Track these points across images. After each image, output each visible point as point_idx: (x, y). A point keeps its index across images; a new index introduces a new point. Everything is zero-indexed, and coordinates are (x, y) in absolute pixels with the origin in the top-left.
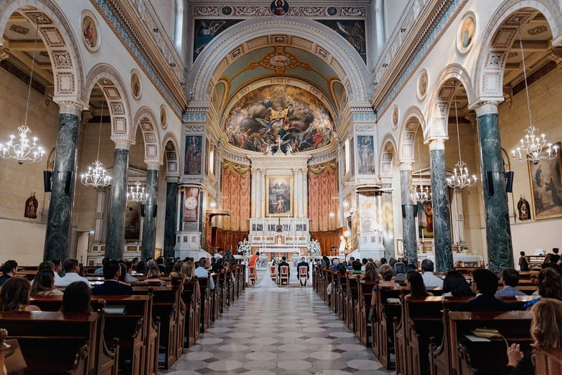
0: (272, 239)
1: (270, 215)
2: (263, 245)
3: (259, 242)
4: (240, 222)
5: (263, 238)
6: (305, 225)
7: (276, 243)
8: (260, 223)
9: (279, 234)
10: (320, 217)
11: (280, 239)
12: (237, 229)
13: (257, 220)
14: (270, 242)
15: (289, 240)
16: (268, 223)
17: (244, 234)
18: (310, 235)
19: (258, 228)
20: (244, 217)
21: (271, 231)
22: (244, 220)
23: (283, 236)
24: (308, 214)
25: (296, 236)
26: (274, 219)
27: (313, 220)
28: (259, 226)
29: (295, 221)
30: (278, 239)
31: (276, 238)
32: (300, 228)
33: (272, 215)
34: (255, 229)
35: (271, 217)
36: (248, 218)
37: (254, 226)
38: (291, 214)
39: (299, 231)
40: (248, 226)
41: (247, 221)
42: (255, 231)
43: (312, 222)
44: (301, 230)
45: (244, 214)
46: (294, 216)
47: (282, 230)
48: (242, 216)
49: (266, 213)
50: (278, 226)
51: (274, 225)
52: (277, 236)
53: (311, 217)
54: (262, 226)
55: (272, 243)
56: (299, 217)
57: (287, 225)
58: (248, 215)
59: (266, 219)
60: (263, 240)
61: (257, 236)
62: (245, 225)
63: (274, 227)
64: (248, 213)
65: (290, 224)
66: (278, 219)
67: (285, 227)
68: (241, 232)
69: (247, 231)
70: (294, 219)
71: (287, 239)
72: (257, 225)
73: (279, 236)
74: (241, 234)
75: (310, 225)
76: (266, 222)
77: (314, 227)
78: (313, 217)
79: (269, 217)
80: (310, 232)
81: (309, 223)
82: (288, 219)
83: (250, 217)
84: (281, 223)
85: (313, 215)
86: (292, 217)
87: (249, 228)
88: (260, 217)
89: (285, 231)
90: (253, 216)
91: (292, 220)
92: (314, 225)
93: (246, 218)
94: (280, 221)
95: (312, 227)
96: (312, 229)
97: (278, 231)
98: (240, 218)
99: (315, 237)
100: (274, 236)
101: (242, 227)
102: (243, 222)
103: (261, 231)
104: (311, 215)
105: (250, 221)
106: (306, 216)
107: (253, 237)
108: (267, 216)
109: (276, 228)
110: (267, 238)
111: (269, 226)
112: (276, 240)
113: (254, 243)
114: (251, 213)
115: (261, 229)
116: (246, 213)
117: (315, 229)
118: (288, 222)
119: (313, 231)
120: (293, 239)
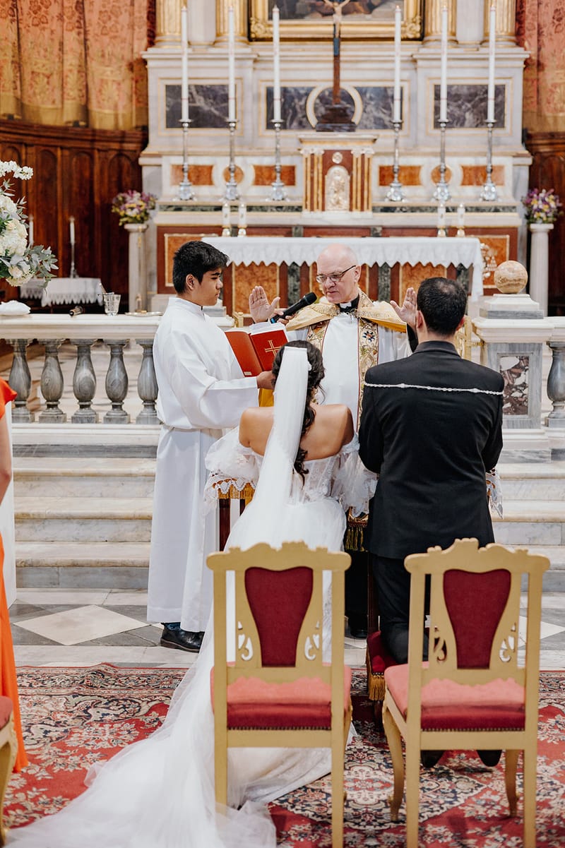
0: (289, 176)
1: (278, 27)
2: (225, 218)
3: (204, 193)
4: (84, 70)
5: (233, 173)
6: (500, 91)
7: (316, 200)
8: (210, 75)
9: (338, 140)
11: (338, 175)
12: (70, 115)
13: (190, 59)
14: (275, 192)
15: (395, 184)
16: (263, 81)
17: (115, 146)
18: (527, 152)
19: (198, 108)
20: (111, 38)
21: (284, 126)
22: (114, 60)
23: (357, 159)
24: (517, 20)
25: (442, 155)
26: (304, 50)
27: (553, 55)
28: (205, 97)
29: (435, 63)
30: (326, 177)
31: (312, 167)
32: (469, 109)
33: (288, 25)
34: (181, 118)
35: (282, 40)
36: (136, 47)
37: (169, 99)
38: (408, 19)
39: (462, 125)
40: (141, 99)
41: (135, 64)
42: (177, 131)
43: (541, 68)
44: (476, 124)
45: (113, 18)
46: (429, 31)
47: (356, 119)
48: (98, 31)
49: (251, 16)
50: (329, 95)
51: (302, 92)
52: (324, 156)
53: (540, 34)
54: (222, 95)
55: (292, 199)
56: (458, 38)
57: (385, 89)
58: (140, 28)
59: (248, 50)
60: (227, 179)
61: (192, 161)
62: (119, 89)
63: (302, 103)
64: (140, 12)
65: (406, 85)
66: (327, 50)
67: (373, 103)
68: (94, 131)
69: (134, 131)
70: (432, 51)
71: (386, 174)
72: (194, 93)
73: (337, 158)
74: (99, 150)
75: (530, 87)
76: (250, 71)
77: (555, 101)
78: (549, 37)
79: (271, 40)
80: (530, 132)
81: (525, 79)
82: (393, 50)
83: (152, 39)
84: (344, 75)
85: (553, 22)
86: (418, 35)
87: (147, 110)
88: (212, 37)
89: (375, 123)
90: (170, 32)
91: (415, 57)
92: (555, 86)
93: (127, 45)
94: (342, 65)
95: (544, 102)
96: (545, 118)
97: (328, 126)
98: (86, 40)
99: (555, 166)
100: (302, 155)
101: (103, 100)
102: (105, 72)
103: (215, 126)
104: (539, 25)
105: (150, 64)
106: (505, 30)
107: (168, 163)
108: (258, 30)
109: (316, 109)
110: (259, 169)
111: (270, 93)
112: (312, 179)
113: (176, 201)
114: (154, 14)
115: (217, 113)
116: (121, 13)
117: (561, 114)
118: (392, 70)
119: (550, 128)
120: (425, 175)
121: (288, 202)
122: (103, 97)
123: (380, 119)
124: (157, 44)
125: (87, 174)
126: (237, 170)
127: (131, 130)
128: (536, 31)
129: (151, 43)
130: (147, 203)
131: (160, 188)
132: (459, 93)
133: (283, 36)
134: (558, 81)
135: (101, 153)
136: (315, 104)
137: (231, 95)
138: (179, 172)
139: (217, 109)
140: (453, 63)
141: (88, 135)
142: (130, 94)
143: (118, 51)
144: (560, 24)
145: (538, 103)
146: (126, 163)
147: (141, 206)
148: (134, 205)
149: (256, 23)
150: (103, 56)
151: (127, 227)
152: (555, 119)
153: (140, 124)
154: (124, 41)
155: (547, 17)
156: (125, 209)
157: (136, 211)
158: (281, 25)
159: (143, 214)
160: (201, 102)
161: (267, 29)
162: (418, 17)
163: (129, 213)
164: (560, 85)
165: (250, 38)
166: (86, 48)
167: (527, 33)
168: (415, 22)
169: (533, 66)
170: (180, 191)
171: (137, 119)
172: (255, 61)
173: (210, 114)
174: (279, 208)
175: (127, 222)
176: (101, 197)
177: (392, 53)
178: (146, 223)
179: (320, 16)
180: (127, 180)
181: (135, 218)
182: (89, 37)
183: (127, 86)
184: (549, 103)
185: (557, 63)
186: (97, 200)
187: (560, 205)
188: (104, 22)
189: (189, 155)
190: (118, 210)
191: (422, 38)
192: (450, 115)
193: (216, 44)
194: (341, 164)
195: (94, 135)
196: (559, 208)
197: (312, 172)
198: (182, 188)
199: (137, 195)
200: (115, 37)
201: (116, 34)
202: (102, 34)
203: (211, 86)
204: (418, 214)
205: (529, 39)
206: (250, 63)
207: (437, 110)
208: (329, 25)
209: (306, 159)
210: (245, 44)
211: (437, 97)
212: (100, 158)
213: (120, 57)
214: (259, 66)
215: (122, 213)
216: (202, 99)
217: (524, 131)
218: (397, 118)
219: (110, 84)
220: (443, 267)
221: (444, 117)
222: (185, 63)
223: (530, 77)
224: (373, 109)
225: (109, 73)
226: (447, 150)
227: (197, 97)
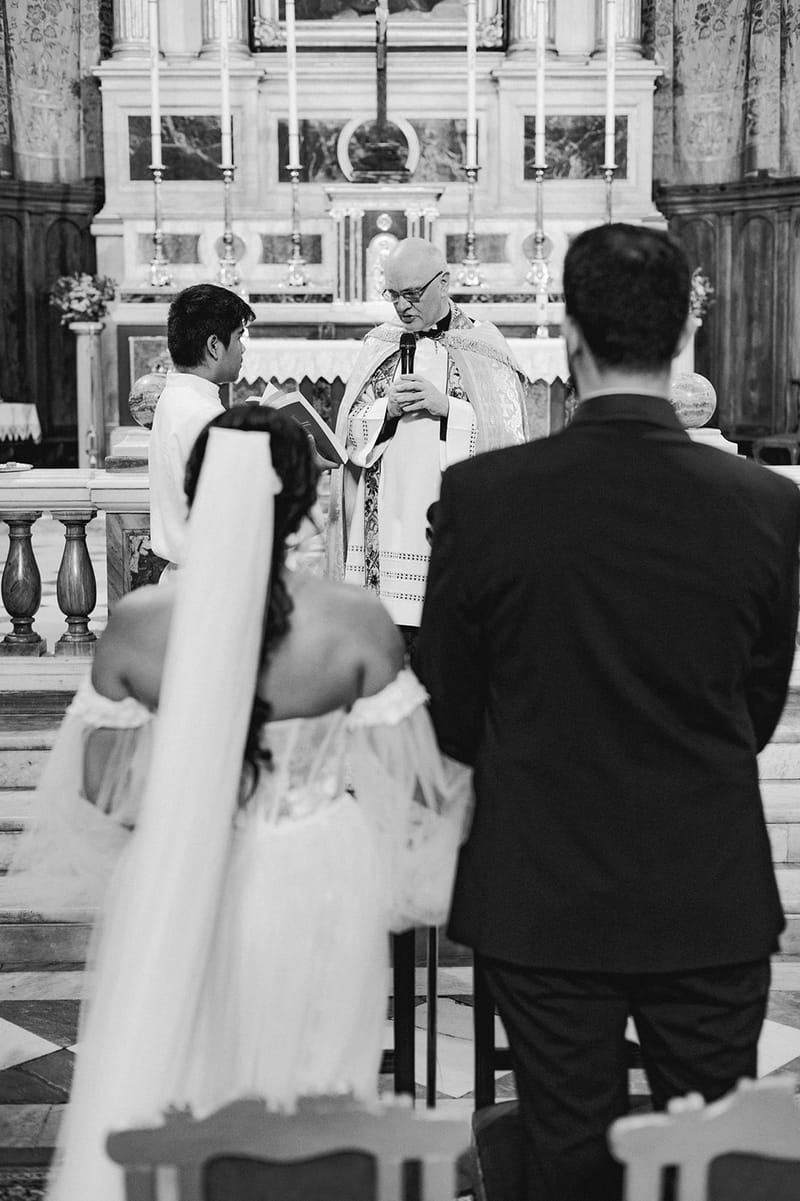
0: (312, 249)
1: (294, 31)
3: (186, 276)
4: (5, 93)
5: (230, 246)
6: (621, 124)
7: (353, 285)
8: (194, 102)
9: (385, 196)
10: (766, 46)
11: (385, 247)
13: (162, 77)
14: (292, 274)
15: (471, 261)
16: (272, 110)
17: (56, 207)
18: (660, 214)
19: (177, 150)
20: (46, 45)
21: (304, 177)
22: (51, 79)
23: (414, 224)
24: (643, 21)
25: (539, 219)
26: (332, 65)
27: (697, 72)
28: (189, 135)
29: (525, 84)
30: (368, 250)
31: (347, 236)
32: (575, 152)
33: (307, 28)
34: (151, 163)
35: (300, 49)
36: (83, 58)
37: (135, 138)
38: (484, 19)
39: (566, 175)
40: (92, 138)
41: (83, 86)
42: (147, 185)
43: (678, 90)
44: (585, 173)
45: (49, 16)
46: (516, 36)
47: (411, 164)
48: (26, 35)
49: (254, 15)
50: (370, 132)
51: (331, 127)
52: (365, 219)
53: (677, 41)
54: (212, 131)
55: (317, 283)
56: (558, 46)
57: (453, 122)
58: (90, 31)
59: (250, 64)
60: (222, 256)
61: (169, 228)
62: (59, 123)
63: (331, 143)
64: (88, 7)
65: (482, 116)
66: (367, 64)
67: (434, 142)
68: (23, 183)
69: (84, 185)
70: (520, 65)
71: (457, 245)
72: (172, 128)
73: (384, 223)
74: (30, 213)
75: (663, 119)
76: (253, 95)
77: (700, 140)
78: (691, 45)
79: (283, 49)
80: (663, 185)
81: (657, 108)
82: (465, 64)
83: (108, 47)
84: (391, 102)
85: (696, 23)
86: (500, 43)
87: (102, 153)
88: (198, 46)
89: (438, 172)
90: (133, 37)
91: (495, 74)
92: (699, 116)
93: (70, 57)
94: (390, 88)
95: (683, 141)
96: (685, 163)
97: (370, 175)
98: (8, 48)
99: (700, 235)
100: (331, 218)
101: (36, 138)
102: (38, 95)
103: (202, 177)
104: (675, 28)
105: (105, 85)
106: (627, 34)
107: (133, 231)
108: (265, 36)
109: (351, 153)
110: (269, 241)
111: (283, 130)
112: (347, 254)
113: (144, 288)
114: (111, 10)
115: (205, 157)
116: (61, 10)
117: (709, 159)
118: (465, 94)
119: (693, 178)
120: (513, 248)
121: (311, 289)
122: (36, 133)
123: (445, 166)
124: (115, 55)
125: (13, 248)
126: (236, 242)
127: (79, 183)
128: (671, 37)
129: (107, 54)
130: (103, 291)
131: (122, 268)
132: (560, 127)
133: (300, 44)
134: (703, 109)
135: (34, 217)
136: (351, 144)
137: (225, 128)
138: (149, 244)
139: (204, 152)
140: (552, 84)
141: (12, 190)
142: (75, 130)
143: (56, 65)
144: (706, 27)
145: (676, 142)
146: (72, 233)
147: (93, 296)
148: (83, 295)
149: (262, 24)
150: (34, 72)
151: (73, 326)
152: (700, 165)
153: (92, 174)
154: (65, 51)
155: (687, 18)
156: (69, 301)
157: (86, 302)
158: (298, 28)
159: (96, 307)
160: (181, 142)
161: (278, 33)
162: (500, 16)
163: (75, 305)
164: (706, 115)
165: (253, 47)
166: (9, 60)
167: (658, 40)
168: (494, 24)
169: (669, 88)
170: (151, 273)
171: (88, 167)
172: (261, 80)
173: (195, 159)
174: (299, 298)
175: (72, 320)
176: (35, 283)
177: (462, 69)
178: (102, 320)
179: (355, 14)
180: (73, 257)
181: (85, 312)
182: (12, 44)
183: (71, 118)
184: (691, 142)
185: (703, 84)
186: (29, 288)
187: (711, 290)
188: (36, 22)
189: (163, 219)
190: (59, 302)
191: (505, 47)
192: (548, 160)
193: (202, 55)
194: (391, 232)
195: (22, 190)
196: (708, 295)
197: (347, 244)
198: (154, 269)
199: (87, 279)
200: (52, 45)
201: (54, 40)
202: (32, 40)
203: (196, 117)
204: (504, 305)
205: (661, 49)
206: (254, 83)
207: (529, 153)
208: (369, 28)
209: (338, 224)
210: (246, 56)
211: (530, 133)
212: (31, 225)
213: (61, 74)
214: (266, 87)
215: (65, 307)
216: (183, 136)
217: (655, 183)
218: (471, 163)
219: (45, 113)
220: (545, 383)
221: (540, 161)
222: (155, 84)
223: (662, 105)
224: (435, 152)
225: (44, 98)
226: (546, 210)
227: (176, 134)
